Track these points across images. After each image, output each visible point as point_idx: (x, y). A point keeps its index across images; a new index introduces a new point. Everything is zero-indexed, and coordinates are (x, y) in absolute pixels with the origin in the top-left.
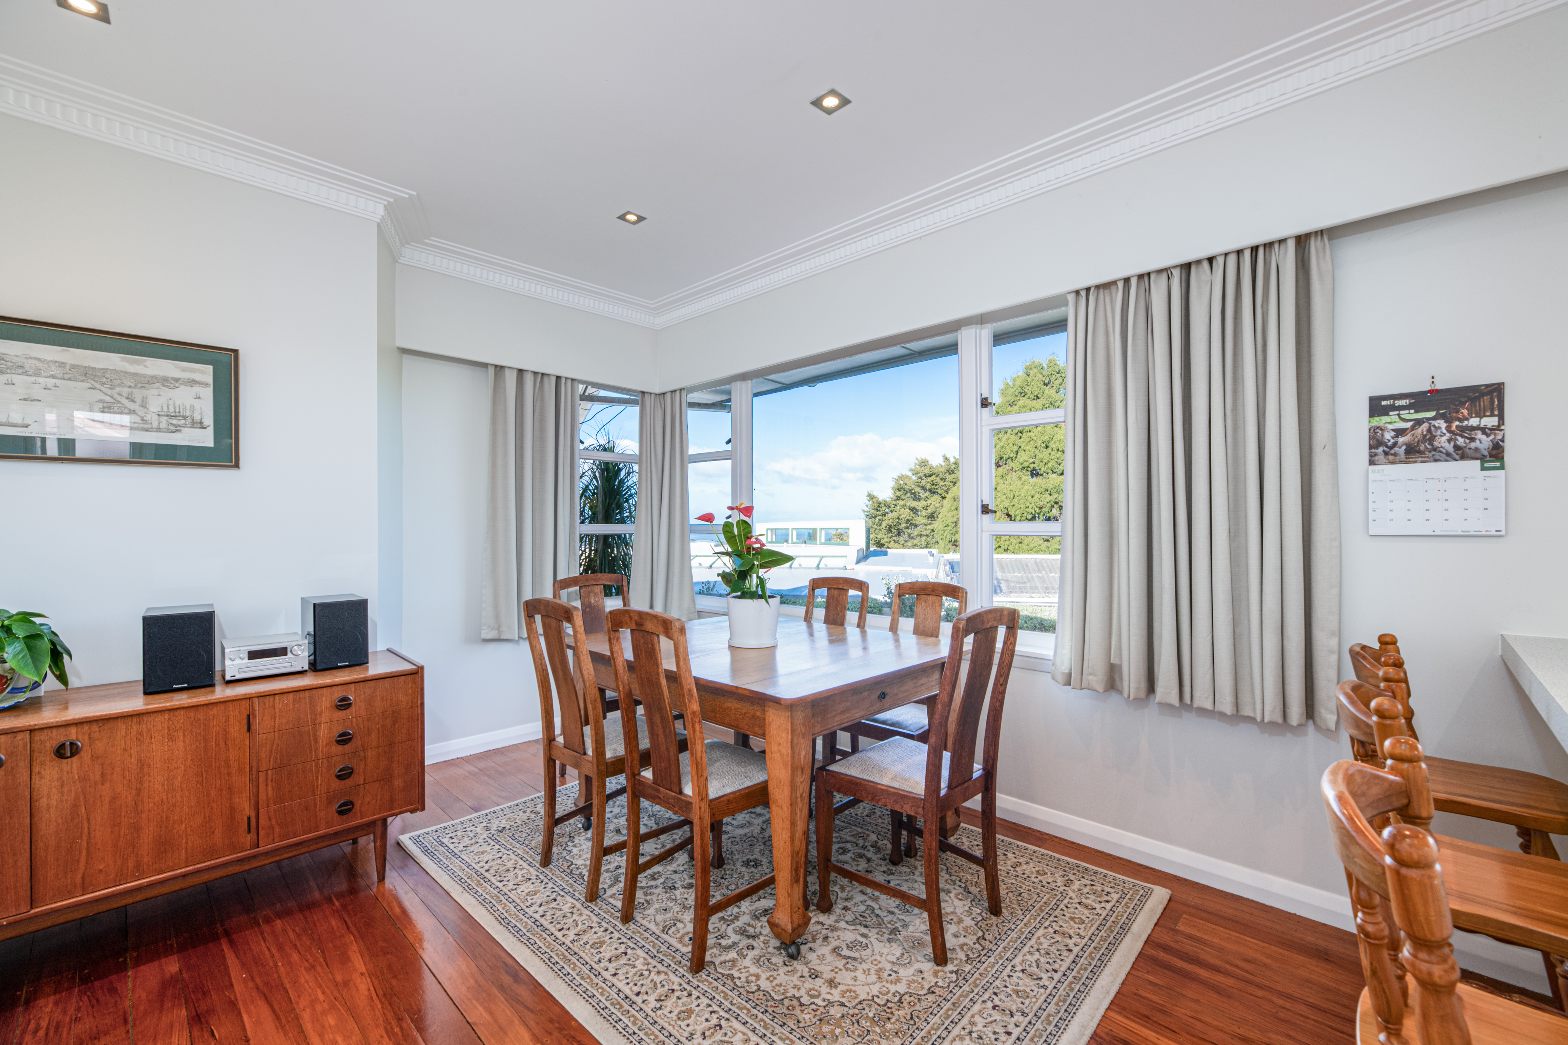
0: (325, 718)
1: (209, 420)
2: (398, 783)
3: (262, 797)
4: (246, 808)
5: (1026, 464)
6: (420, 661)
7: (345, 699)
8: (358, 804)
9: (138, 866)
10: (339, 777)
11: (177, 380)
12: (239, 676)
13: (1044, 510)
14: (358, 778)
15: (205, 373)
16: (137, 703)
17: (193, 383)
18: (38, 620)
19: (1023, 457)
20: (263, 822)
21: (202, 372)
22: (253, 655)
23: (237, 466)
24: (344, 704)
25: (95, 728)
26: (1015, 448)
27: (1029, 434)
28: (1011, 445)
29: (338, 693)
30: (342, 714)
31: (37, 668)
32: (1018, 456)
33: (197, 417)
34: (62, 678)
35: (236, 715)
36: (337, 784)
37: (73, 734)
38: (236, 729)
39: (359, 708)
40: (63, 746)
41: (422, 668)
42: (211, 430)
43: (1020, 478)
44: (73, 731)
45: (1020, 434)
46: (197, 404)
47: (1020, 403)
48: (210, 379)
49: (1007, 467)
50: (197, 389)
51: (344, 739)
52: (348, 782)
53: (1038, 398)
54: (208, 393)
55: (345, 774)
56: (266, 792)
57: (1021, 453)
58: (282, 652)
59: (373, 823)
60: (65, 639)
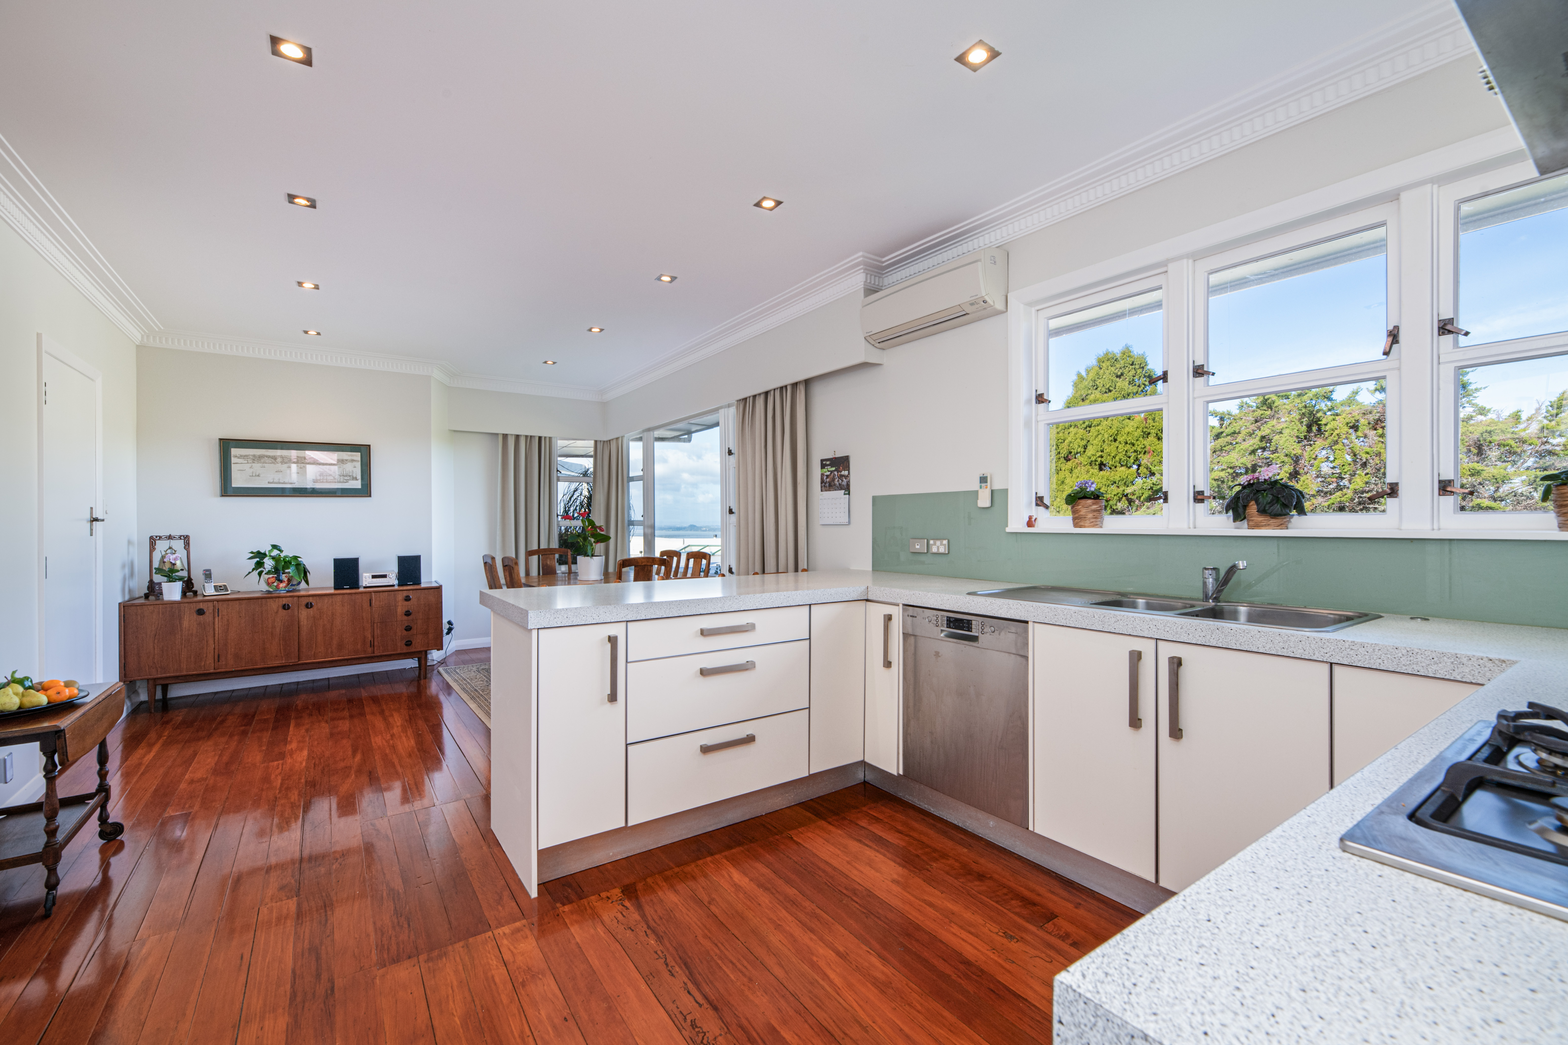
0: (400, 604)
1: (359, 477)
2: (431, 636)
3: (376, 634)
4: (369, 636)
5: (1093, 459)
6: (441, 583)
7: (408, 596)
8: (414, 642)
9: (332, 652)
10: (406, 630)
11: (346, 460)
12: (368, 585)
13: (1111, 503)
14: (414, 631)
15: (357, 456)
16: (332, 591)
17: (353, 461)
18: (299, 559)
19: (1091, 451)
20: (376, 643)
21: (356, 456)
22: (374, 577)
23: (370, 496)
24: (407, 599)
25: (318, 598)
26: (1084, 443)
27: (1097, 428)
28: (1079, 440)
29: (405, 594)
30: (407, 603)
31: (300, 577)
32: (1087, 450)
33: (355, 476)
34: (307, 582)
35: (366, 598)
36: (405, 633)
37: (311, 600)
38: (366, 605)
39: (414, 601)
40: (308, 603)
41: (441, 586)
42: (360, 481)
43: (1088, 472)
44: (311, 598)
45: (1088, 429)
46: (354, 470)
47: (1092, 397)
48: (359, 458)
49: (1076, 461)
50: (355, 463)
51: (408, 614)
52: (410, 633)
53: (1110, 391)
54: (358, 465)
55: (408, 629)
56: (377, 632)
57: (1090, 447)
58: (384, 576)
59: (420, 652)
60: (308, 567)
